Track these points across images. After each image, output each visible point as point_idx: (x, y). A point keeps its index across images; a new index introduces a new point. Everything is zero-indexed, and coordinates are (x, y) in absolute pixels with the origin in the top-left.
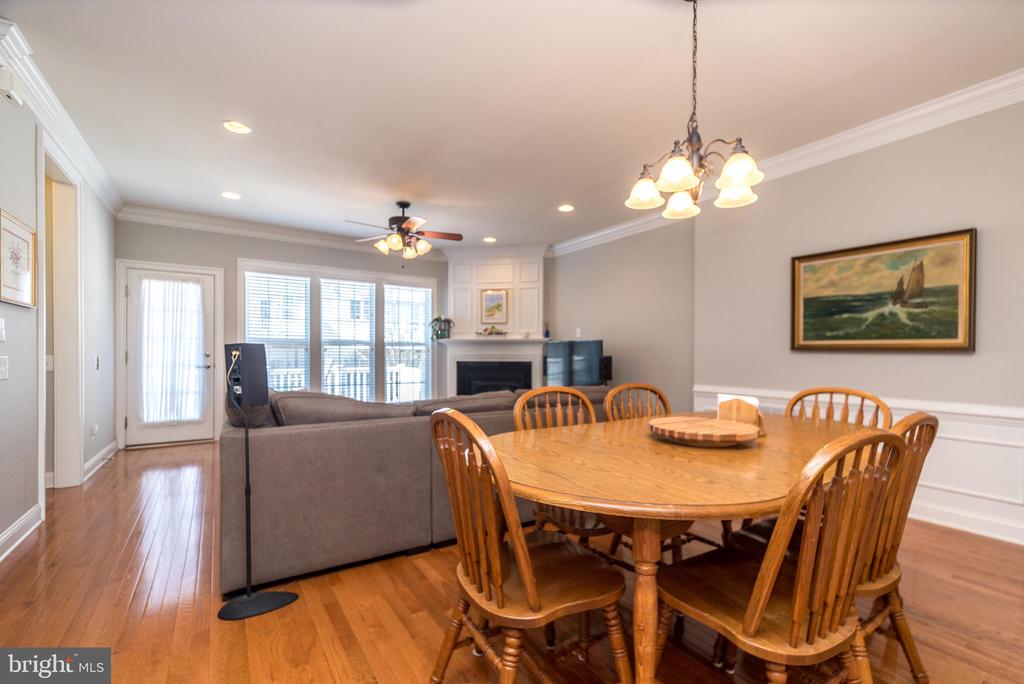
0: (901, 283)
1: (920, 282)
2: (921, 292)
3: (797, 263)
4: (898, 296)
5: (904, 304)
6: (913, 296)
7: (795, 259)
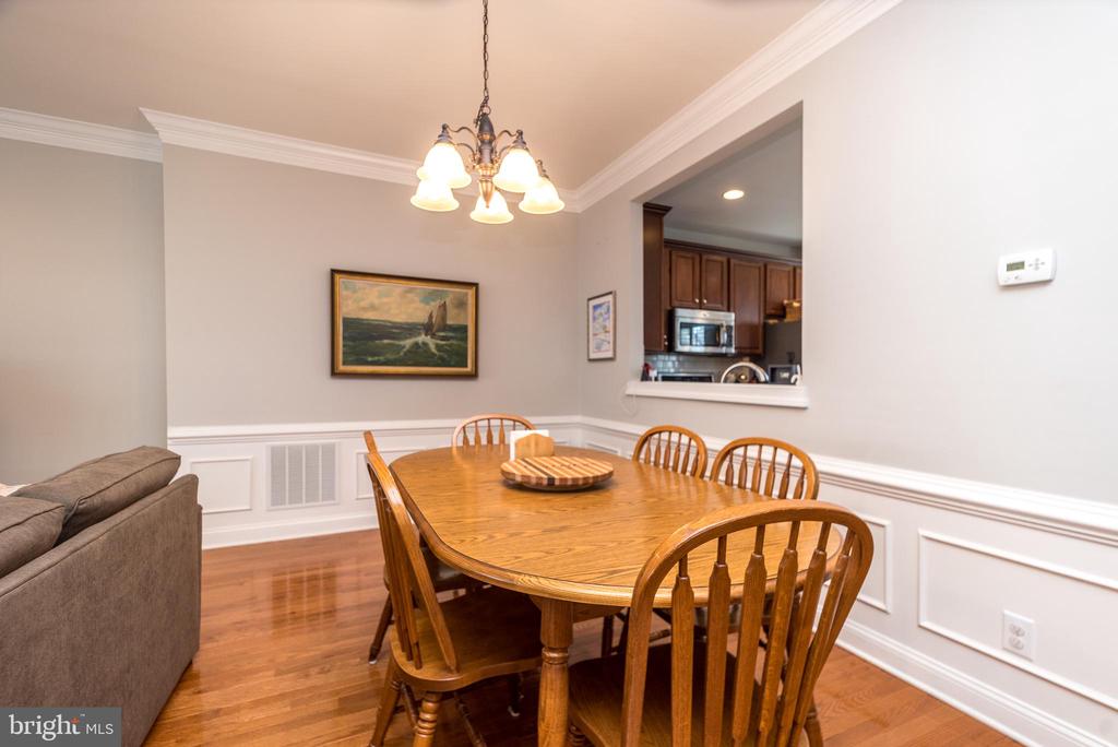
0: (431, 316)
1: (444, 318)
2: (445, 328)
3: (337, 276)
4: (428, 328)
5: (433, 336)
6: (439, 330)
7: (334, 272)
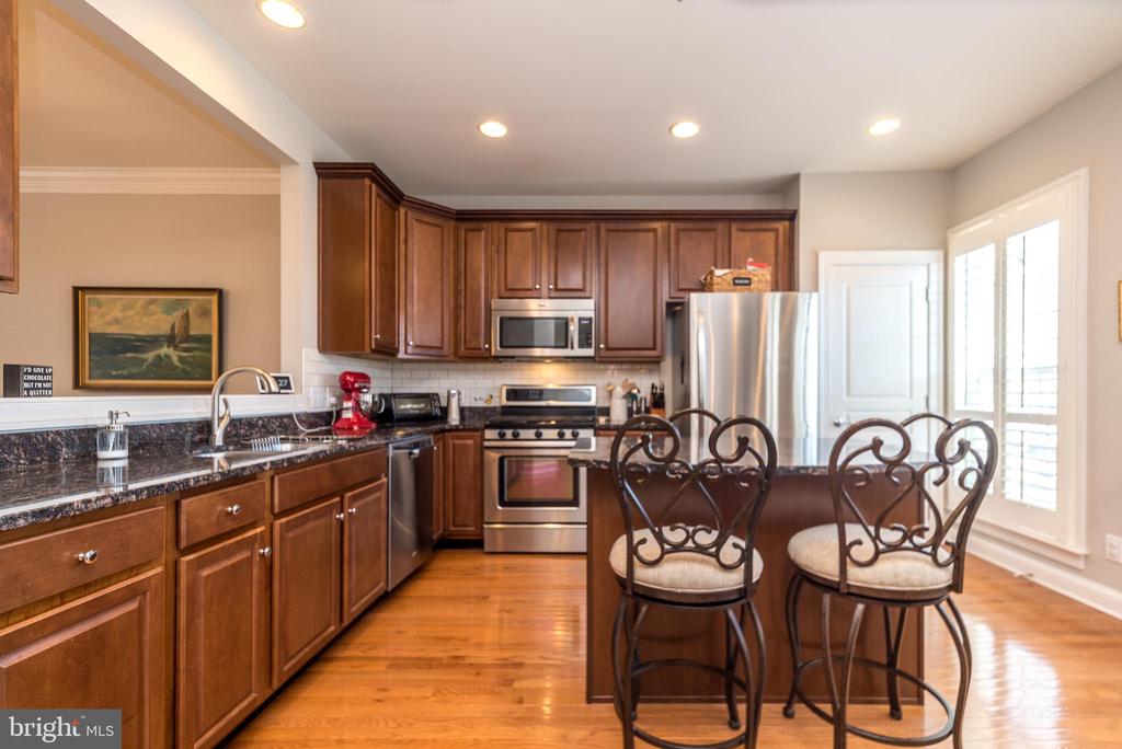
0: (173, 328)
1: (187, 329)
2: (188, 338)
3: (80, 294)
4: (171, 340)
5: (176, 348)
6: (181, 342)
7: (76, 290)
